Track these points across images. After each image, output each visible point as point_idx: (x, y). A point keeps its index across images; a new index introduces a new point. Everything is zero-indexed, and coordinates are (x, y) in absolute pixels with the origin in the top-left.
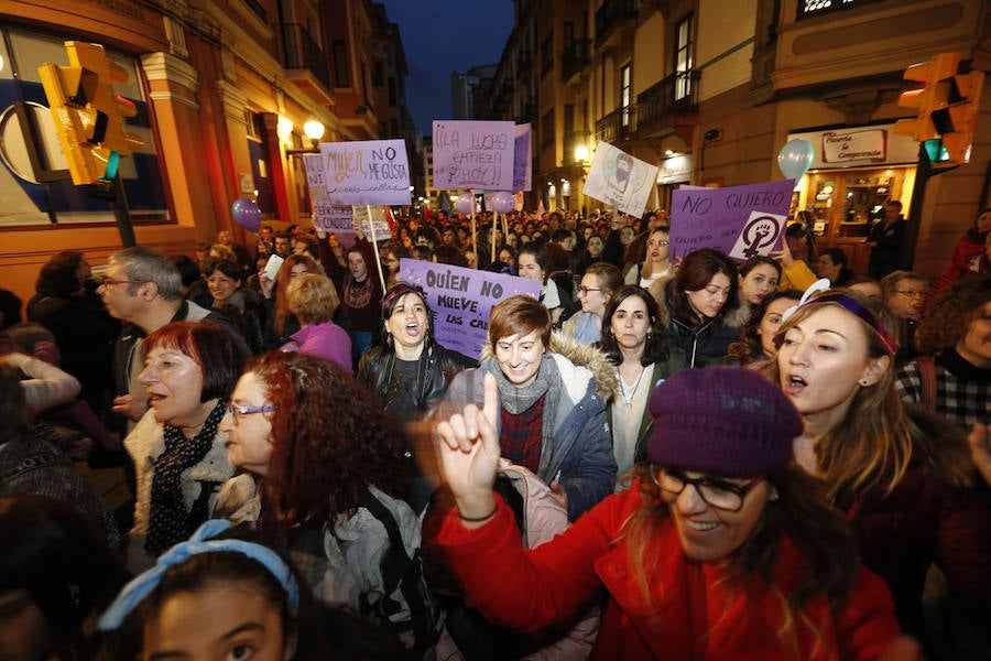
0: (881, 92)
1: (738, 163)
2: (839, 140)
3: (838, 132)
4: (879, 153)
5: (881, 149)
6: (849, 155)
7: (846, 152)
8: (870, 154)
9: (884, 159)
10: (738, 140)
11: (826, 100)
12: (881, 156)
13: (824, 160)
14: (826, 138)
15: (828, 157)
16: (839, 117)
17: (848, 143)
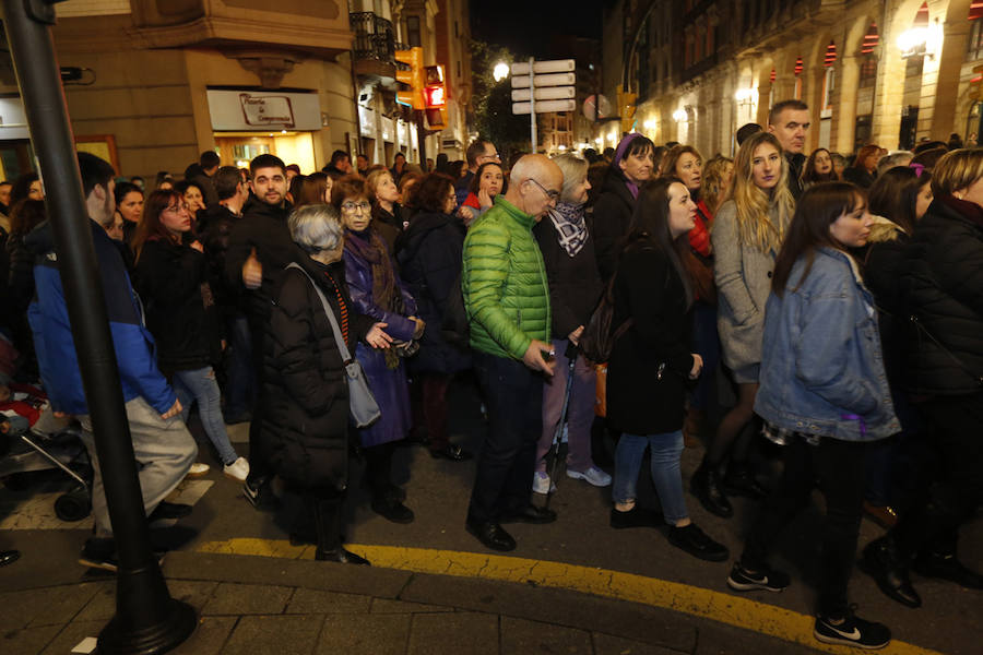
0: (286, 61)
1: (138, 117)
2: (255, 103)
3: (254, 95)
4: (288, 120)
5: (289, 116)
6: (267, 119)
7: (264, 115)
8: (282, 119)
9: (293, 126)
10: (129, 87)
11: (239, 59)
12: (291, 122)
13: (248, 122)
14: (243, 99)
15: (250, 119)
16: (254, 80)
17: (263, 106)
